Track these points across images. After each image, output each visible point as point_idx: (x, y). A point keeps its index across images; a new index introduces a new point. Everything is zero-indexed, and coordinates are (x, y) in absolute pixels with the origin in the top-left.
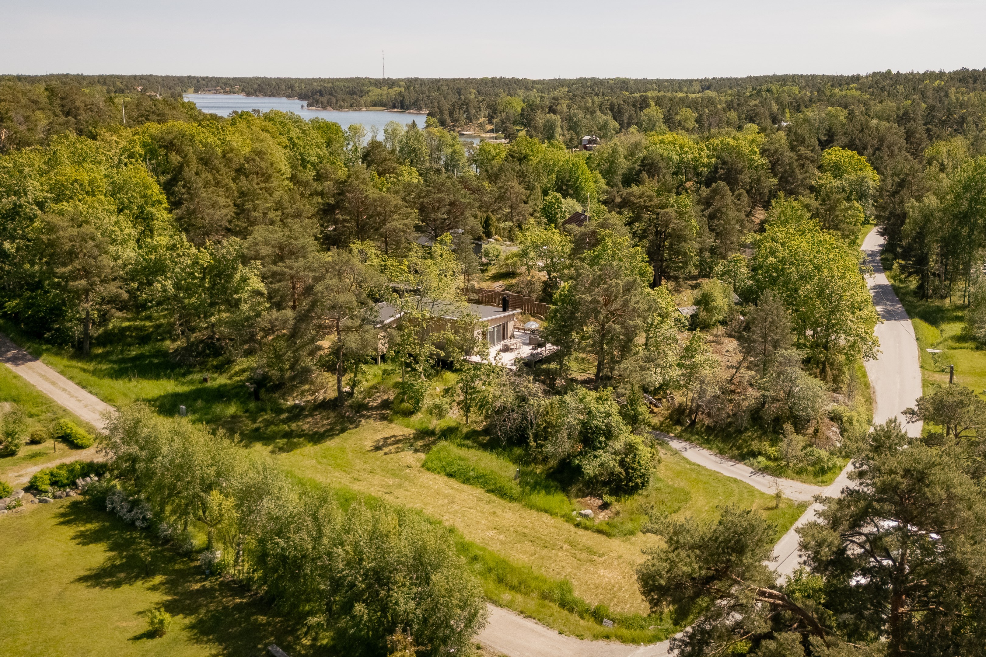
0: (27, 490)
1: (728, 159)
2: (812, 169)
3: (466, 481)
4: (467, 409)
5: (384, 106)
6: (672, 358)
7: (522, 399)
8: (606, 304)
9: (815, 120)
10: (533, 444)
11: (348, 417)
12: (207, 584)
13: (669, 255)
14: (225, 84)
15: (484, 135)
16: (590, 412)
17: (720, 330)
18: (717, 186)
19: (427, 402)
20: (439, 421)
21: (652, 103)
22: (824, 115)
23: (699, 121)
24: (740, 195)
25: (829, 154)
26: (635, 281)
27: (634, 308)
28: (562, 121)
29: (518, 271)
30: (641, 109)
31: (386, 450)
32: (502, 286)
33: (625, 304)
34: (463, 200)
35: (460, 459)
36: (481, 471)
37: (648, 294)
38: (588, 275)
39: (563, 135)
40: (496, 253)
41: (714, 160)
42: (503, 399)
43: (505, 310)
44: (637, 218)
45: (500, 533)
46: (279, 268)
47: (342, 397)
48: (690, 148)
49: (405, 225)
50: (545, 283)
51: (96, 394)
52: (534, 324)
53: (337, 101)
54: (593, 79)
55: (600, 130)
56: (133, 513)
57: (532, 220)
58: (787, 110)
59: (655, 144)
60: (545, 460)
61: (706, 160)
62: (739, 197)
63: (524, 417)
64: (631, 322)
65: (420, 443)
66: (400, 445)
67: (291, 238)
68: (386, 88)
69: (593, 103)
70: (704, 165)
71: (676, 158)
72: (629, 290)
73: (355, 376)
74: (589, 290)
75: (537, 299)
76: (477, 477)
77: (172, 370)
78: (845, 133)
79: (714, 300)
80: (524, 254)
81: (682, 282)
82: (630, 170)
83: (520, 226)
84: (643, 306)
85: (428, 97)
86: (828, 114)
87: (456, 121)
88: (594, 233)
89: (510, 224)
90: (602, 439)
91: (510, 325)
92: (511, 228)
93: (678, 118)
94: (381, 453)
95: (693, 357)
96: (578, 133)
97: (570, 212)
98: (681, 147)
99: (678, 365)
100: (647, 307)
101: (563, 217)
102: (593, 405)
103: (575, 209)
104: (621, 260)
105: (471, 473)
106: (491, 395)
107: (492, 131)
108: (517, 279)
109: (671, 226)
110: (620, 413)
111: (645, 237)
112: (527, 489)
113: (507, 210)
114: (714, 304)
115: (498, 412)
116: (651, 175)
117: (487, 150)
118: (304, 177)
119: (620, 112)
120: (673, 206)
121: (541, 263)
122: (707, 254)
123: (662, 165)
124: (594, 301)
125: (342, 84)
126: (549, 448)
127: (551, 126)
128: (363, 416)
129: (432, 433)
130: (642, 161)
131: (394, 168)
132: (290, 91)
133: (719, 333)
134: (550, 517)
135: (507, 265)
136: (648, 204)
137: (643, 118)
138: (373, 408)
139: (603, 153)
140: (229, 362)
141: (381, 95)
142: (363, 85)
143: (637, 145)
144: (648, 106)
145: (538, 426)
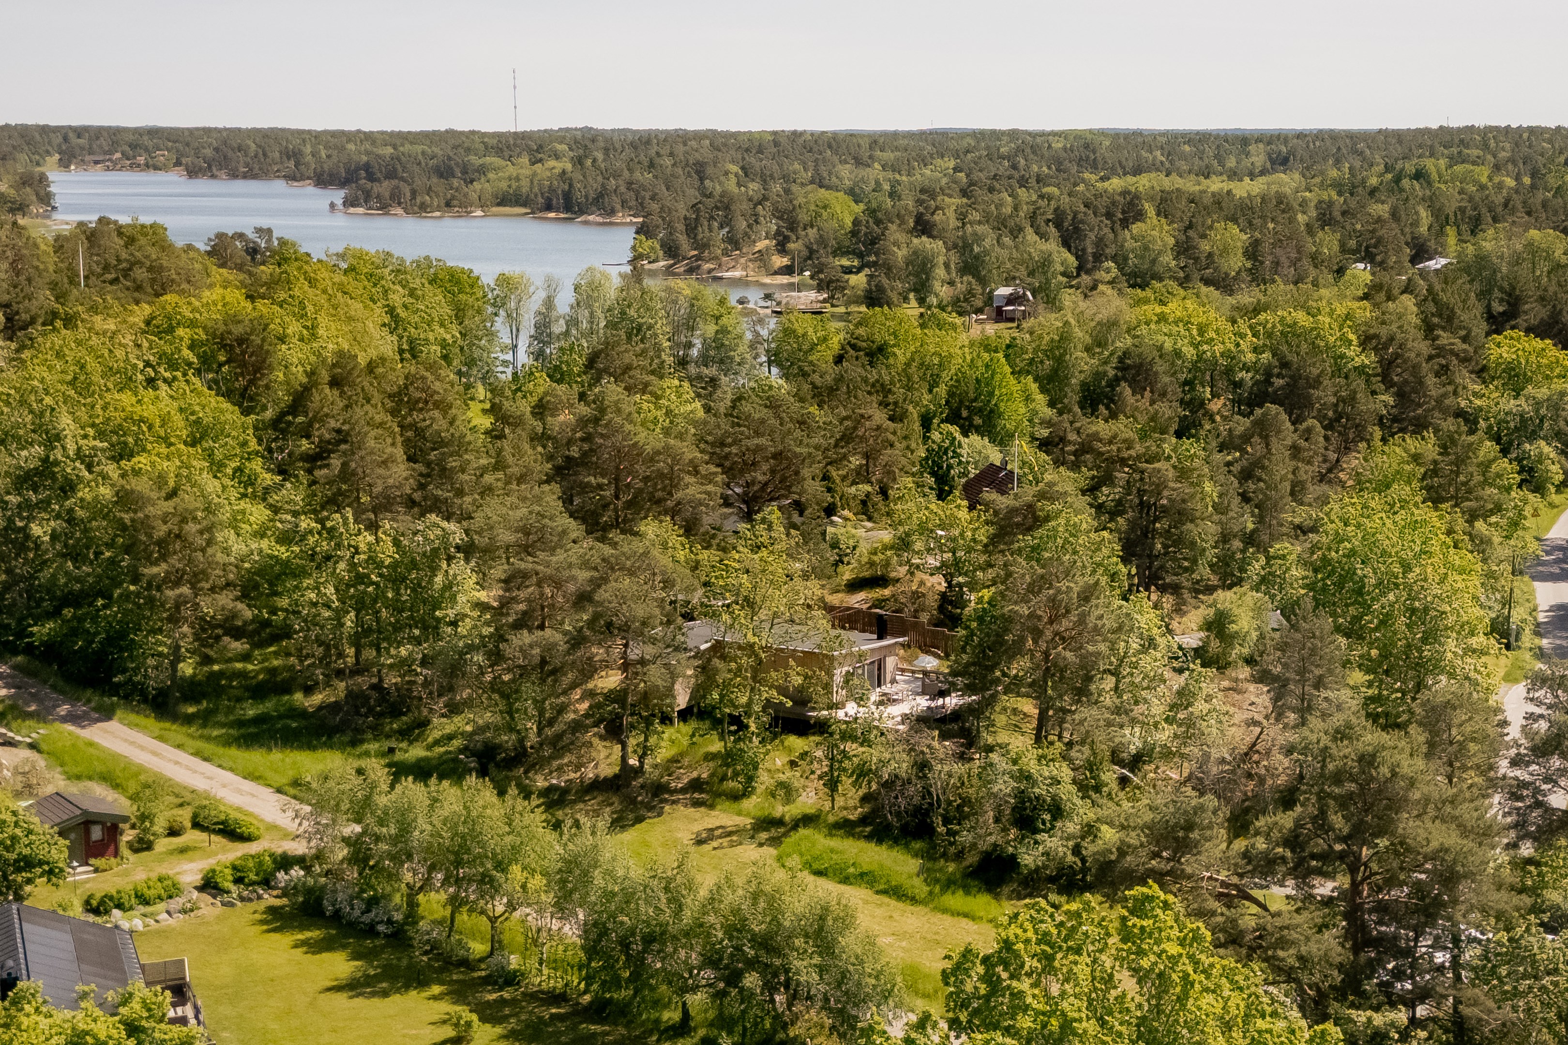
0: (201, 889)
1: (1293, 358)
2: (1464, 377)
3: (846, 880)
4: (832, 785)
5: (524, 205)
6: (1158, 709)
7: (922, 766)
8: (1051, 622)
9: (1502, 257)
10: (941, 829)
11: (642, 802)
12: (506, 995)
13: (1165, 546)
14: (134, 146)
15: (767, 280)
16: (1029, 777)
17: (1244, 672)
18: (1264, 415)
19: (764, 780)
20: (787, 808)
21: (1150, 209)
22: (1519, 247)
23: (1252, 252)
24: (1309, 430)
25: (1499, 345)
26: (1097, 583)
27: (1096, 625)
28: (948, 250)
29: (893, 575)
30: (1125, 223)
31: (715, 844)
32: (865, 601)
33: (1082, 620)
34: (798, 450)
35: (832, 851)
36: (865, 868)
37: (1120, 607)
38: (1024, 575)
39: (951, 283)
40: (851, 543)
41: (1266, 356)
42: (894, 765)
43: (880, 637)
44: (1107, 479)
45: (901, 940)
46: (526, 564)
47: (627, 773)
48: (1217, 331)
49: (708, 493)
50: (943, 595)
51: (231, 770)
52: (929, 662)
53: (414, 193)
54: (1013, 134)
55: (1031, 274)
56: (372, 914)
57: (909, 481)
58: (1451, 231)
59: (1147, 323)
60: (959, 856)
61: (1250, 357)
62: (1307, 434)
63: (927, 792)
64: (1090, 648)
65: (764, 836)
66: (735, 838)
67: (543, 517)
68: (525, 160)
69: (1016, 208)
70: (1246, 368)
71: (1189, 352)
72: (1087, 599)
73: (646, 740)
74: (1025, 600)
75: (930, 622)
76: (862, 875)
77: (330, 737)
78: (1542, 299)
79: (1233, 622)
80: (903, 544)
81: (1186, 595)
82: (1098, 375)
83: (884, 492)
84: (1109, 623)
85: (629, 184)
86: (1530, 244)
87: (702, 246)
88: (1030, 507)
89: (867, 488)
90: (1047, 817)
91: (891, 662)
92: (868, 495)
93: (1205, 246)
94: (706, 848)
95: (1189, 705)
96: (983, 281)
97: (976, 463)
98: (1201, 331)
99: (1167, 720)
100: (1115, 625)
101: (964, 474)
102: (1033, 767)
103: (987, 458)
104: (1075, 552)
105: (851, 870)
106: (875, 759)
107: (788, 270)
108: (890, 588)
109: (1166, 493)
110: (1074, 782)
111: (1121, 513)
112: (937, 889)
113: (856, 461)
114: (1233, 628)
115: (888, 785)
116: (1138, 389)
117: (800, 331)
118: (513, 409)
119: (1077, 229)
120: (1169, 458)
121: (932, 562)
122: (1237, 544)
123: (1160, 367)
124: (1032, 616)
125: (419, 148)
126: (965, 837)
127: (924, 264)
128: (666, 801)
129: (778, 822)
130: (1121, 360)
131: (646, 385)
132: (292, 164)
133: (1241, 676)
134: (971, 923)
135: (872, 564)
136: (1125, 454)
137: (1130, 244)
138: (676, 791)
139: (1041, 337)
140: (424, 724)
141: (518, 179)
142: (468, 150)
143: (1112, 324)
144: (1140, 216)
145: (949, 803)
